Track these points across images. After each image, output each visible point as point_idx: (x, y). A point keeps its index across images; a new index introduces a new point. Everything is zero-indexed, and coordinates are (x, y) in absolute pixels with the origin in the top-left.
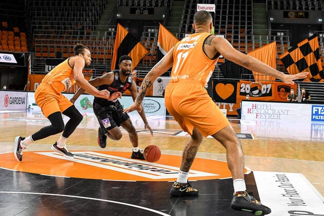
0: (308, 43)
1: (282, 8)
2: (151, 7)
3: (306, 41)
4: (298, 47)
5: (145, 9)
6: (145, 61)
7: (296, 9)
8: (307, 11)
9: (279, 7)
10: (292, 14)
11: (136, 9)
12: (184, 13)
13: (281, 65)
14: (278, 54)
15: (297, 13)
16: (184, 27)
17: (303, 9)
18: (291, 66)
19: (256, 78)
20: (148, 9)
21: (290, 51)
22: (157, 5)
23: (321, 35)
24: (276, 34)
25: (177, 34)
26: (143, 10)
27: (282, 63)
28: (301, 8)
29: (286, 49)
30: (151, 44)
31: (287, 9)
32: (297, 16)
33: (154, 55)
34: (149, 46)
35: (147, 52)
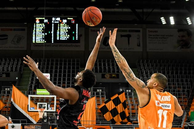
0: (118, 97)
1: (101, 71)
2: (8, 72)
3: (116, 96)
4: (111, 100)
5: (3, 73)
6: (3, 111)
7: (110, 72)
8: (118, 73)
9: (98, 71)
10: (107, 76)
12: (31, 76)
13: (100, 113)
14: (98, 105)
15: (111, 75)
16: (31, 86)
17: (116, 72)
18: (107, 113)
19: (82, 123)
20: (6, 73)
21: (106, 103)
22: (12, 70)
23: (127, 91)
24: (96, 91)
25: (26, 92)
26: (2, 74)
27: (100, 112)
28: (114, 71)
29: (103, 101)
30: (7, 99)
31: (104, 72)
32: (111, 77)
33: (9, 107)
34: (6, 101)
35: (4, 105)
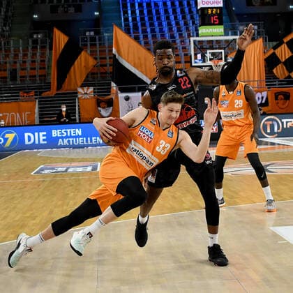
4: (284, 42)
10: (256, 1)
11: (58, 6)
18: (278, 67)
20: (74, 6)
21: (275, 48)
32: (263, 4)
